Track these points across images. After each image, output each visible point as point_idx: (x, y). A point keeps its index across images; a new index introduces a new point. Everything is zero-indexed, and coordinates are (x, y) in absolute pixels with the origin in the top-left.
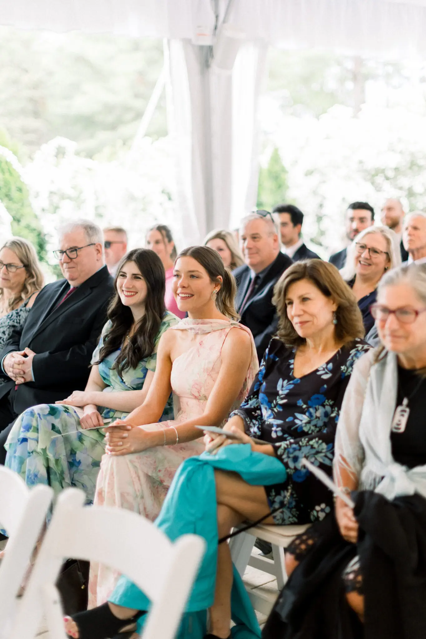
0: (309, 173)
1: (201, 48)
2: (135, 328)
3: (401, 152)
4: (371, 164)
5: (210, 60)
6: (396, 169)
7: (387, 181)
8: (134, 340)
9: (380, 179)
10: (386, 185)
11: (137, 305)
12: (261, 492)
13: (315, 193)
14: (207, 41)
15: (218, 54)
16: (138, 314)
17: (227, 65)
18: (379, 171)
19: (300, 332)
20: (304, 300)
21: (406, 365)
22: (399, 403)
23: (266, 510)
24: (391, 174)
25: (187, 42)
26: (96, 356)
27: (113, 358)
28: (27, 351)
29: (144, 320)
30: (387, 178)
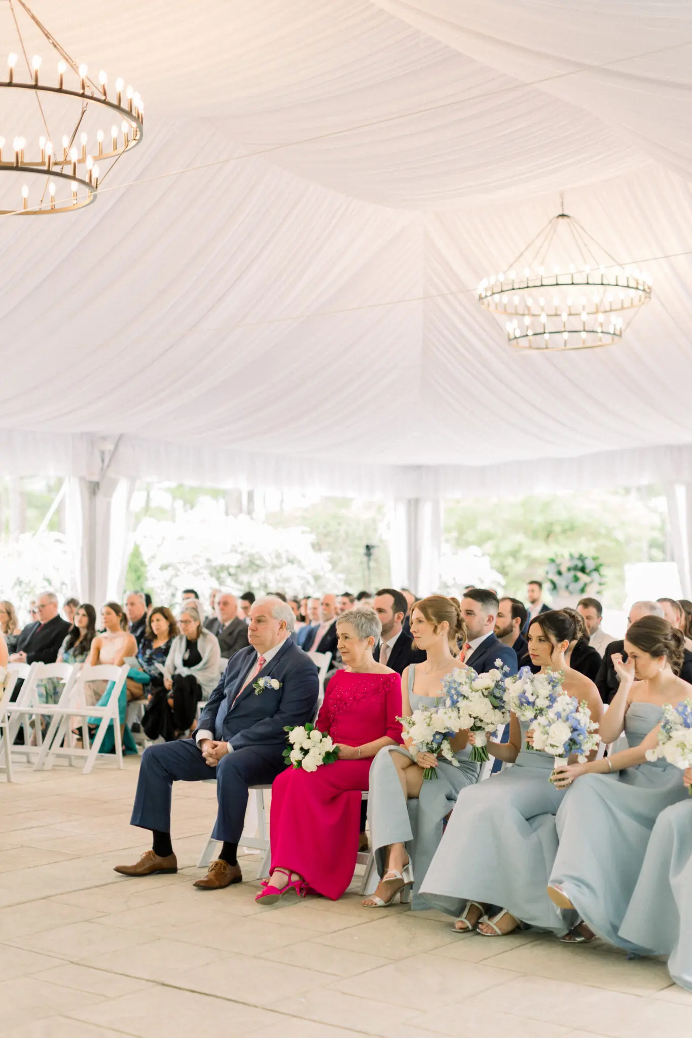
0: (164, 568)
1: (91, 482)
2: (81, 638)
3: (242, 553)
4: (217, 562)
5: (97, 490)
6: (239, 567)
7: (230, 577)
8: (81, 643)
9: (224, 575)
10: (229, 581)
11: (83, 627)
12: (140, 686)
13: (169, 584)
14: (95, 478)
15: (103, 487)
16: (83, 632)
17: (109, 494)
18: (224, 568)
19: (156, 632)
20: (158, 620)
21: (189, 638)
22: (186, 650)
23: (141, 693)
24: (232, 571)
25: (82, 479)
26: (62, 650)
27: (71, 651)
28: (22, 652)
29: (86, 636)
30: (230, 574)
